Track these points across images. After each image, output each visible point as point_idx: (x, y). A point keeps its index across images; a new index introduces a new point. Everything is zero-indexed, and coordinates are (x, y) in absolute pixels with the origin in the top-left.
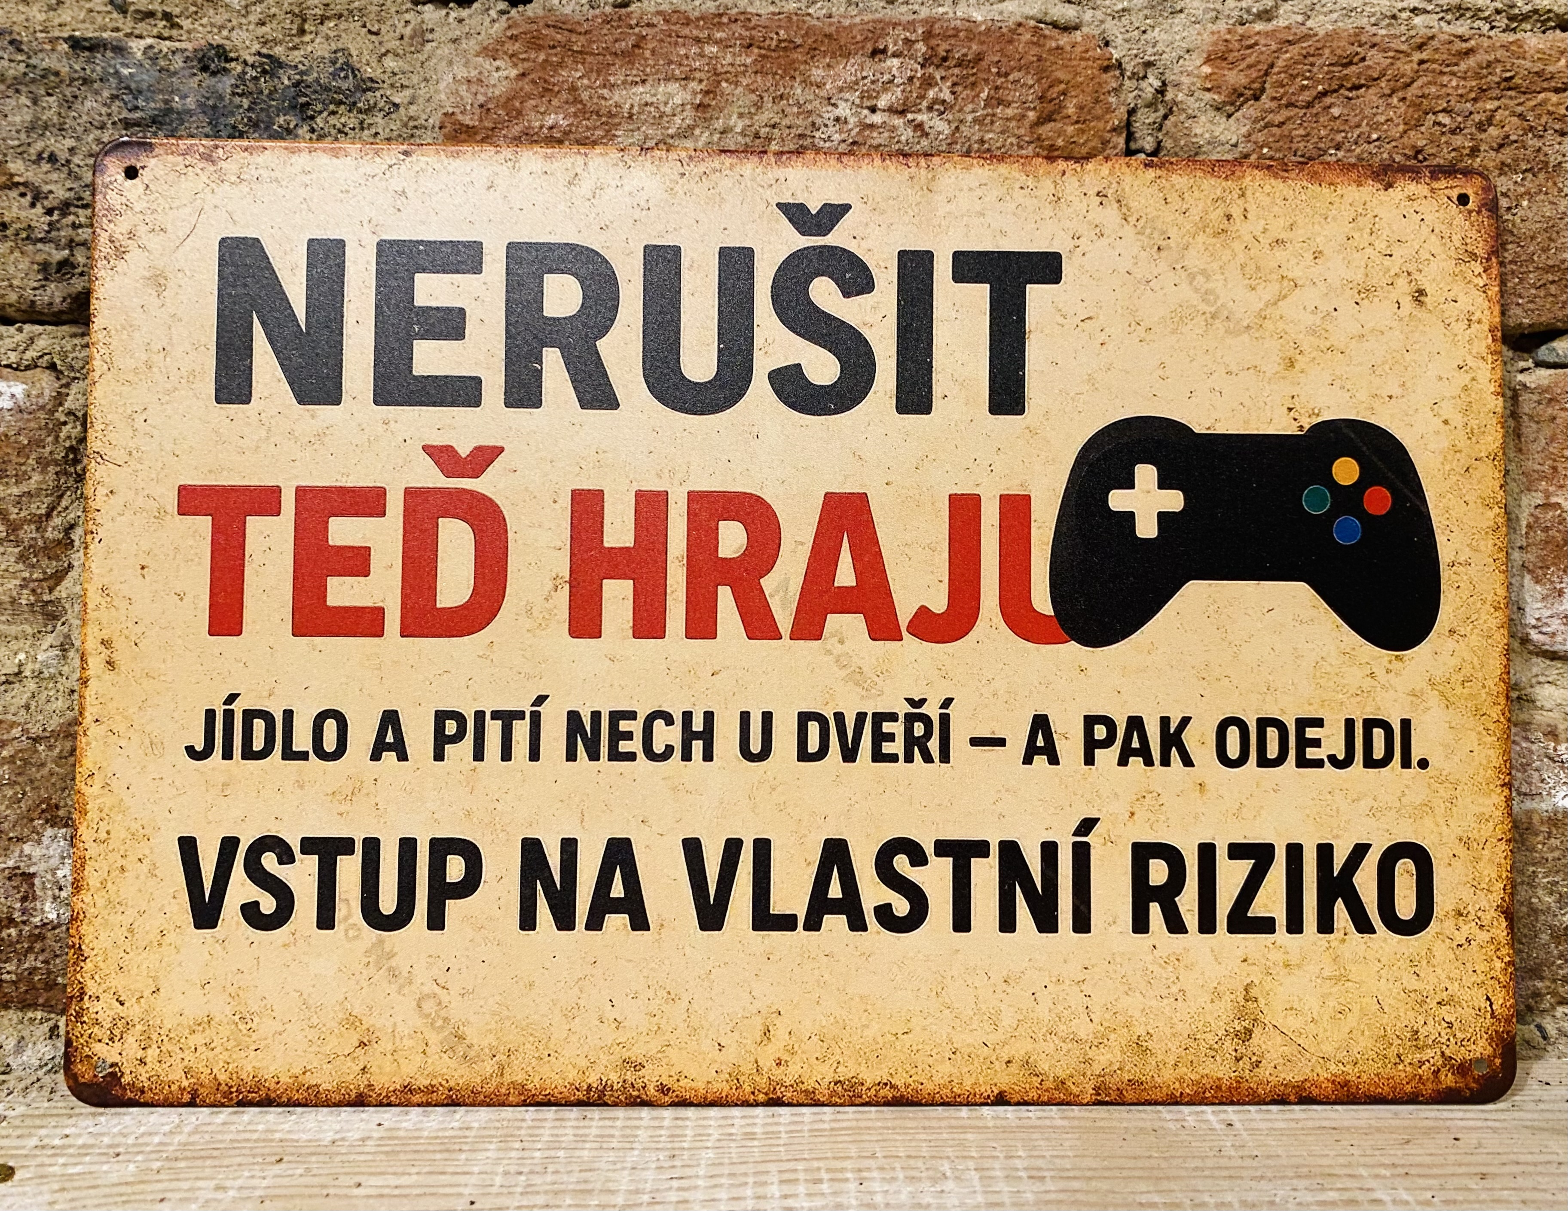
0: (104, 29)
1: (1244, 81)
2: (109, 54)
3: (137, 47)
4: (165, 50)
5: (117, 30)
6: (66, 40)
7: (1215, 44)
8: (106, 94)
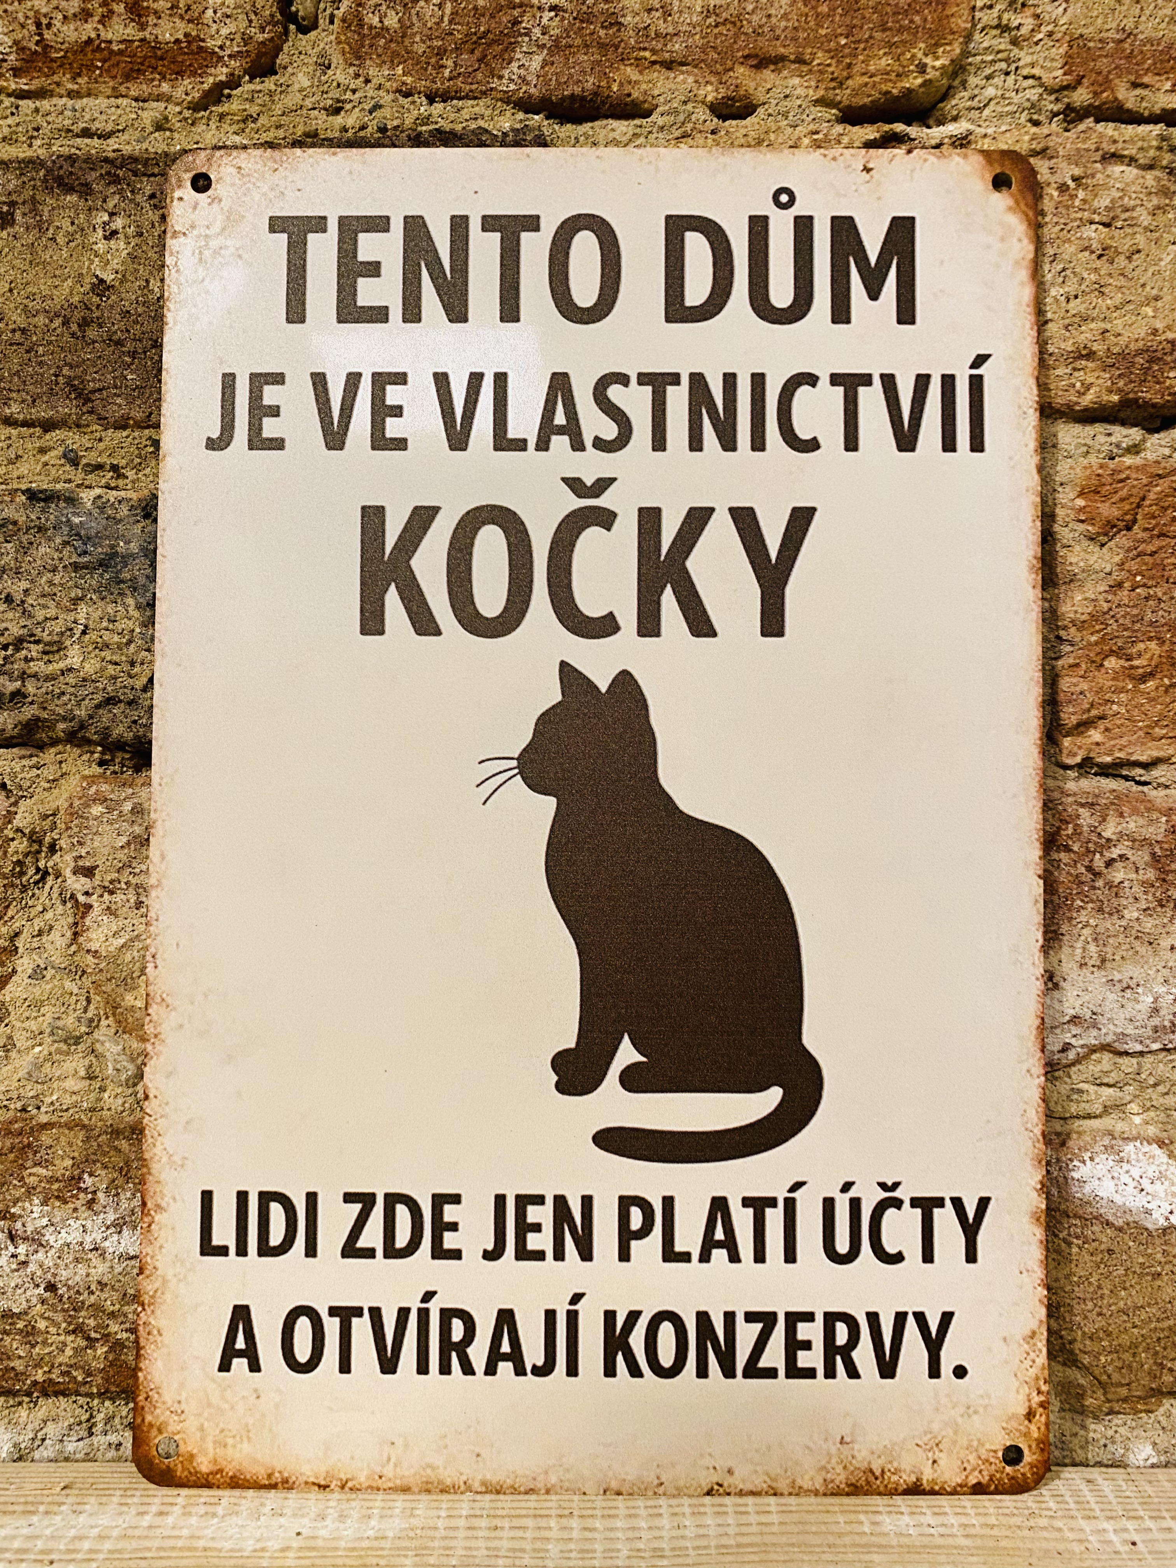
0: (57, 480)
1: (1116, 513)
2: (62, 504)
3: (87, 497)
4: (112, 500)
5: (70, 481)
6: (23, 492)
7: (1089, 478)
8: (58, 540)
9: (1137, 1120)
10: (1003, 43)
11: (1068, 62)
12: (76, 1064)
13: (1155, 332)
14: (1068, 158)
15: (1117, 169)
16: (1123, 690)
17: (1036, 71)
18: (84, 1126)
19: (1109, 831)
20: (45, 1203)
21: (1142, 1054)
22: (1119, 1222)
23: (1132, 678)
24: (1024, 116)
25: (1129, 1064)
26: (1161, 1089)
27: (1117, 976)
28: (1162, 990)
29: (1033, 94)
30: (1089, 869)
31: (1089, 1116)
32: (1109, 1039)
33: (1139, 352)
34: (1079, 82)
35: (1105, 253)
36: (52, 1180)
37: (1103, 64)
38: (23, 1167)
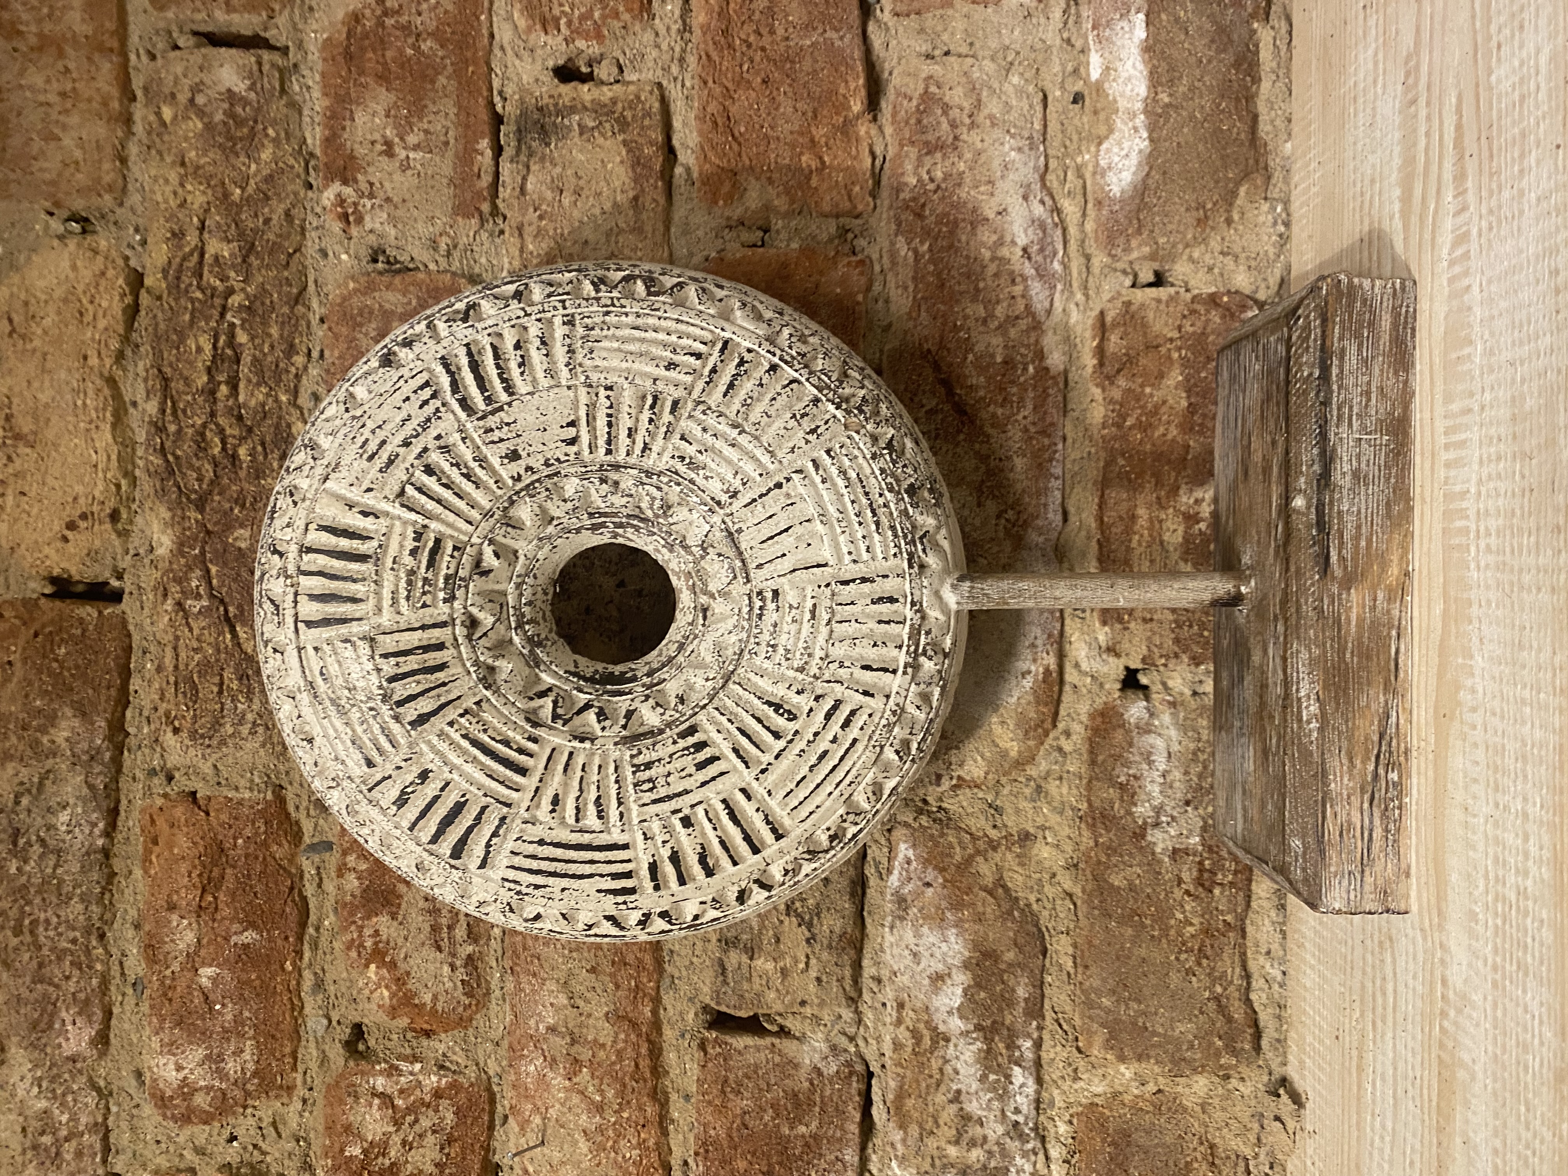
9: (1087, 157)
10: (456, 254)
11: (467, 216)
12: (1052, 787)
13: (622, 162)
14: (523, 215)
15: (529, 186)
16: (830, 174)
17: (472, 234)
18: (1090, 781)
19: (913, 181)
20: (1136, 805)
21: (1046, 156)
22: (1147, 169)
23: (823, 169)
24: (497, 240)
25: (1053, 164)
26: (1068, 143)
27: (999, 174)
28: (1007, 146)
29: (484, 235)
30: (935, 192)
31: (1084, 187)
32: (1037, 176)
33: (634, 170)
34: (478, 209)
35: (578, 193)
36: (1122, 800)
37: (468, 195)
38: (1114, 817)
